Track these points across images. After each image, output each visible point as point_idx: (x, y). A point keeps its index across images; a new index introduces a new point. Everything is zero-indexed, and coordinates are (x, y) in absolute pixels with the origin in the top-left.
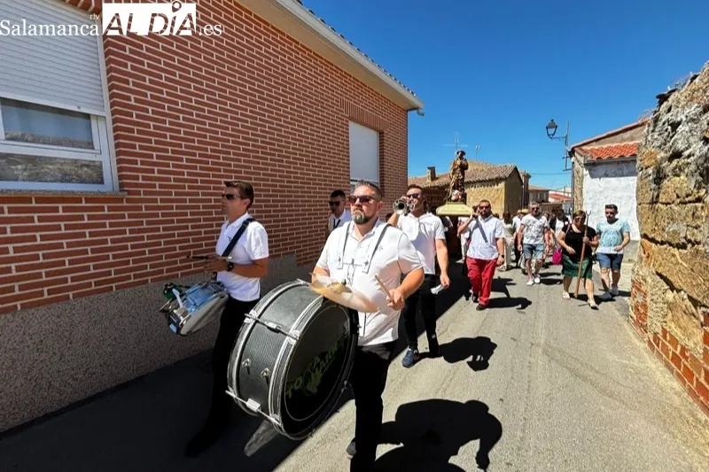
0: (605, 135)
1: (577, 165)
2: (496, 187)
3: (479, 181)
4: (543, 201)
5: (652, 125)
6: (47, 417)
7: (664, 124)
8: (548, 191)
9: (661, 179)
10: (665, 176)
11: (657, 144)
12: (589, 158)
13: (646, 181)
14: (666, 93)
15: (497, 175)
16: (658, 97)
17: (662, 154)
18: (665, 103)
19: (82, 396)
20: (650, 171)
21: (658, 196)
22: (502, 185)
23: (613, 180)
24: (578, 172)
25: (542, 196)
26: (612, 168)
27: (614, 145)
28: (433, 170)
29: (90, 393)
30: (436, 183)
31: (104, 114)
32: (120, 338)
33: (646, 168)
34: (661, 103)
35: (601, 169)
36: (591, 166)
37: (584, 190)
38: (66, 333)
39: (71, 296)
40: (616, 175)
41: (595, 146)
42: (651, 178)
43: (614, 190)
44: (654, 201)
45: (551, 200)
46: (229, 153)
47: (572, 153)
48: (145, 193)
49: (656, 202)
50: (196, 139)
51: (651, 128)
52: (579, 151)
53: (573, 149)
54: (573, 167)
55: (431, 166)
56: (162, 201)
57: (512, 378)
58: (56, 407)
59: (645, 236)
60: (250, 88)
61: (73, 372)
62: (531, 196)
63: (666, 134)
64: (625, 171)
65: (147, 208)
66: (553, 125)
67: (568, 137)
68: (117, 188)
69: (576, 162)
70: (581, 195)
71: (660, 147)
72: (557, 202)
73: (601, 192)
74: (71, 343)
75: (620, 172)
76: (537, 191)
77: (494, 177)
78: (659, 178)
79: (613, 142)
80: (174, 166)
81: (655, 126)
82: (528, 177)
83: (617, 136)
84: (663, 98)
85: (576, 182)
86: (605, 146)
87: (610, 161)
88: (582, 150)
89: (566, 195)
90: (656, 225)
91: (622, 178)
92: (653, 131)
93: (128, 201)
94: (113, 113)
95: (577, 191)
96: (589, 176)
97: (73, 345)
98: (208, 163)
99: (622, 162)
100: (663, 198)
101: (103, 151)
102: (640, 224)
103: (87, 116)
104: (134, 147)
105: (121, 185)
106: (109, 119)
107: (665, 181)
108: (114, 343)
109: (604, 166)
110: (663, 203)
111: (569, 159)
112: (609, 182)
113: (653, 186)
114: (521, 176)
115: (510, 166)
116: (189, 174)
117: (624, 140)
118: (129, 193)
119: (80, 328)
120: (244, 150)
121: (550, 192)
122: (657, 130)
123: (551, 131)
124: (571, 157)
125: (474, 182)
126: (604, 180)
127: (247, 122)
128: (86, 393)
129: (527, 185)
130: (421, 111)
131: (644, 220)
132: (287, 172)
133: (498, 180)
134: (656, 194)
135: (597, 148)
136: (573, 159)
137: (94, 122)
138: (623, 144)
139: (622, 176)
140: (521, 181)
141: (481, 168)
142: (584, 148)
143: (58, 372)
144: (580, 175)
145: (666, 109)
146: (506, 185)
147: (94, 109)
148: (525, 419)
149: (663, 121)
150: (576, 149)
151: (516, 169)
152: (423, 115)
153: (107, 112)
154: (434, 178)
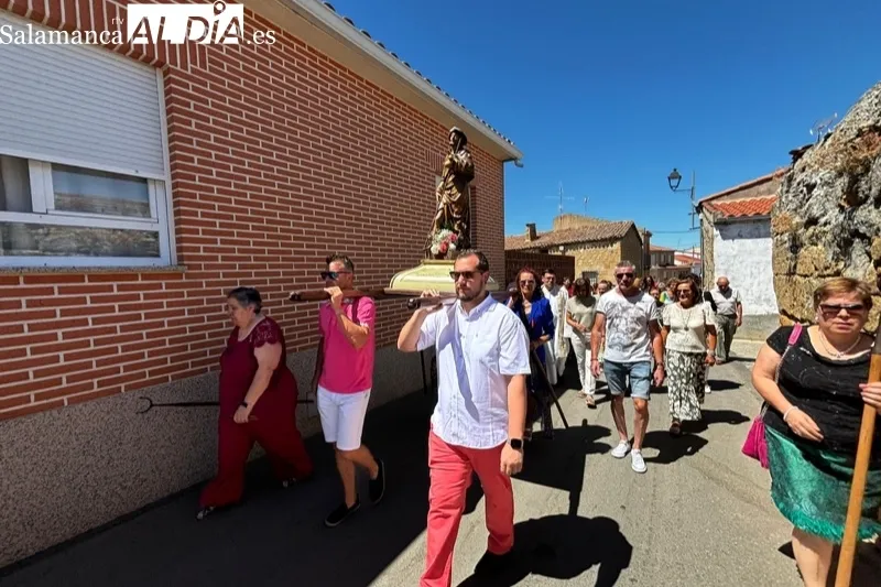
0: (737, 187)
1: (706, 224)
2: (610, 247)
3: (589, 242)
4: (668, 265)
5: (786, 184)
6: (91, 533)
7: (799, 184)
8: (673, 252)
9: (797, 247)
10: (802, 245)
11: (792, 206)
12: (720, 216)
13: (782, 249)
14: (800, 148)
15: (611, 234)
16: (791, 153)
17: (797, 219)
18: (799, 160)
19: (132, 508)
20: (785, 237)
21: (795, 267)
22: (617, 246)
23: (748, 242)
24: (707, 232)
25: (666, 257)
26: (747, 228)
27: (748, 200)
28: (532, 228)
29: (139, 504)
30: (537, 243)
31: (162, 178)
32: (175, 437)
33: (782, 234)
34: (795, 160)
35: (734, 229)
36: (722, 225)
37: (715, 254)
38: (115, 433)
39: (123, 390)
40: (751, 236)
41: (727, 201)
42: (787, 245)
43: (751, 253)
44: (791, 273)
45: (677, 263)
46: (300, 218)
47: (699, 208)
48: (207, 267)
49: (794, 274)
50: (264, 203)
51: (785, 189)
52: (708, 207)
53: (701, 203)
54: (702, 225)
55: (530, 223)
56: (225, 275)
57: (635, 481)
58: (101, 521)
59: (784, 312)
60: (324, 142)
61: (121, 479)
62: (653, 258)
63: (801, 196)
64: (762, 231)
65: (208, 284)
66: (675, 176)
67: (695, 191)
68: (175, 261)
69: (704, 220)
70: (712, 260)
71: (795, 210)
72: (685, 265)
73: (735, 256)
74: (121, 444)
75: (757, 233)
76: (660, 252)
77: (608, 236)
78: (796, 246)
79: (747, 196)
80: (239, 234)
81: (789, 186)
82: (648, 235)
83: (752, 189)
84: (797, 155)
85: (706, 241)
86: (738, 201)
87: (744, 220)
88: (712, 206)
89: (696, 256)
90: (795, 299)
91: (759, 240)
92: (787, 192)
93: (188, 276)
94: (174, 177)
95: (707, 255)
96: (720, 237)
97: (124, 447)
98: (276, 230)
99: (759, 221)
100: (800, 269)
101: (160, 219)
102: (778, 297)
103: (144, 180)
104: (196, 214)
105: (180, 258)
106: (169, 183)
107: (802, 250)
108: (168, 444)
109: (738, 225)
110: (801, 275)
111: (696, 215)
112: (743, 244)
113: (790, 255)
114: (640, 234)
115: (627, 221)
116: (255, 243)
117: (759, 194)
118: (190, 267)
119: (131, 425)
120: (317, 213)
121: (676, 253)
122: (791, 191)
123: (674, 182)
124: (699, 212)
125: (583, 242)
126: (738, 242)
127: (321, 181)
128: (135, 504)
129: (648, 245)
130: (518, 162)
131: (782, 293)
132: (365, 238)
133: (612, 240)
134: (793, 264)
135: (728, 202)
136: (701, 215)
137: (151, 187)
138: (758, 199)
139: (759, 237)
140: (640, 240)
141: (590, 225)
142: (714, 202)
143: (106, 478)
144: (710, 235)
145: (801, 167)
146: (622, 246)
147: (152, 172)
148: (650, 529)
149: (798, 180)
150: (704, 204)
151: (633, 226)
152: (522, 166)
153: (167, 177)
154: (534, 237)
